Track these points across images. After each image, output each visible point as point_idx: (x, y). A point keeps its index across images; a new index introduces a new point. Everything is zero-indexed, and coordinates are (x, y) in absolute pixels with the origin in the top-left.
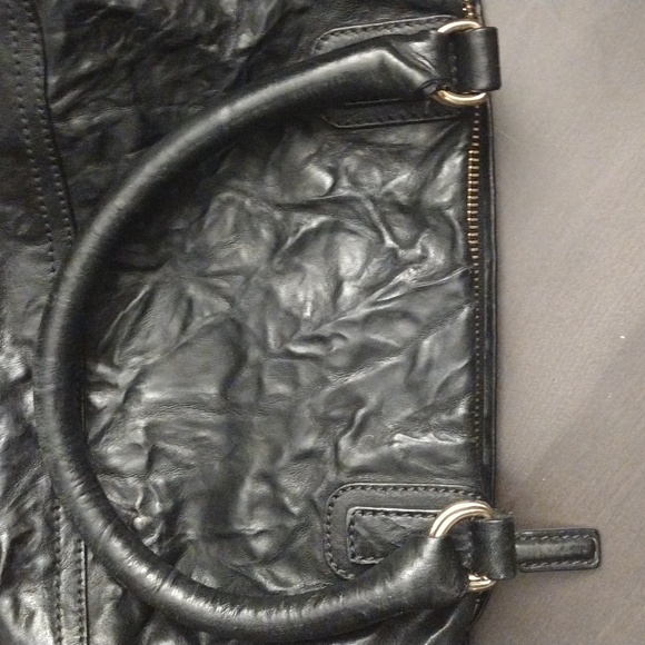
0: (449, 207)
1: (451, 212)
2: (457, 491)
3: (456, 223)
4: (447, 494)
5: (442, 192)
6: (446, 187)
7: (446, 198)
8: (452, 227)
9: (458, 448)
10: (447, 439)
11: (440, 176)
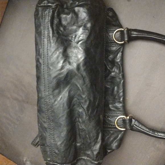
0: (119, 62)
1: (119, 63)
2: (120, 114)
3: (120, 65)
4: (118, 114)
5: (118, 59)
6: (119, 58)
7: (119, 60)
8: (120, 66)
9: (121, 106)
10: (118, 105)
11: (118, 56)
